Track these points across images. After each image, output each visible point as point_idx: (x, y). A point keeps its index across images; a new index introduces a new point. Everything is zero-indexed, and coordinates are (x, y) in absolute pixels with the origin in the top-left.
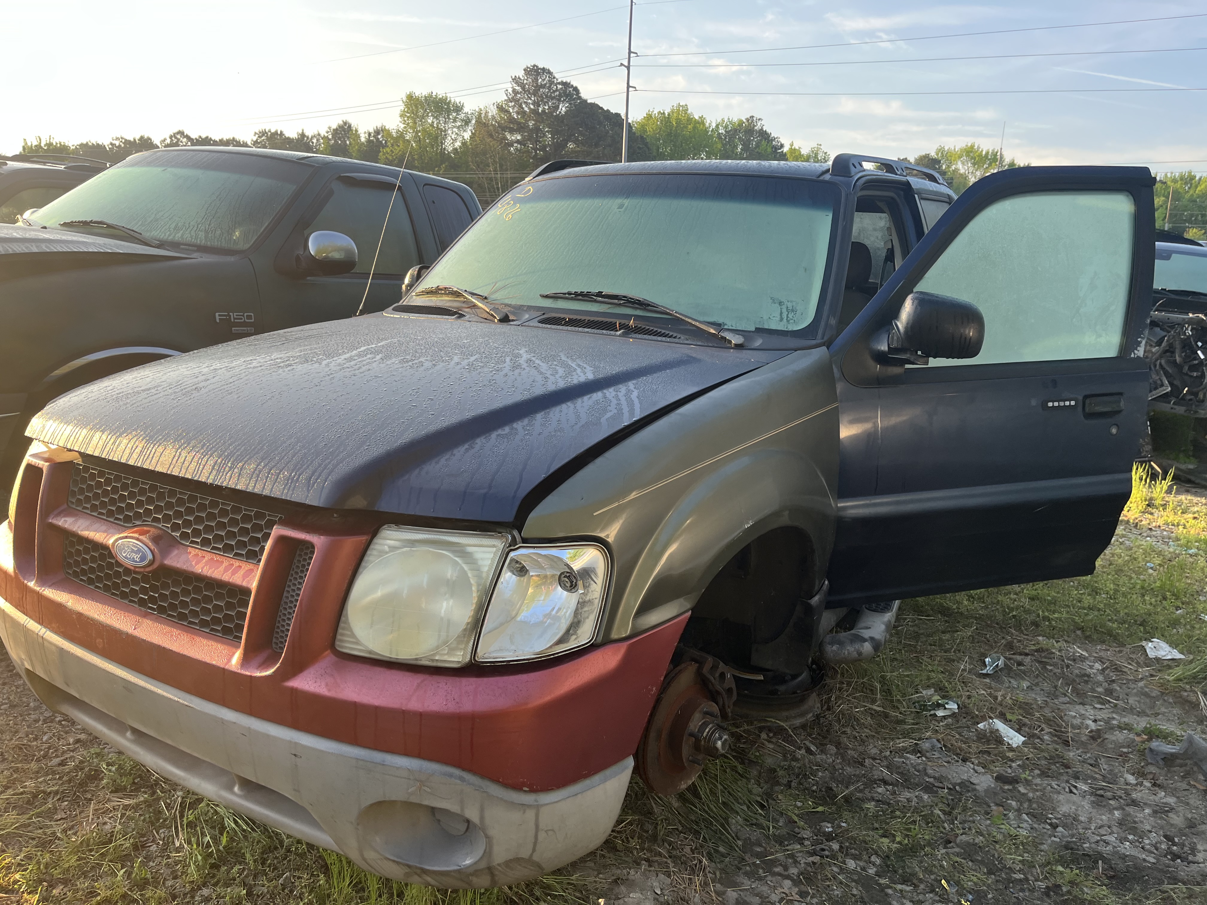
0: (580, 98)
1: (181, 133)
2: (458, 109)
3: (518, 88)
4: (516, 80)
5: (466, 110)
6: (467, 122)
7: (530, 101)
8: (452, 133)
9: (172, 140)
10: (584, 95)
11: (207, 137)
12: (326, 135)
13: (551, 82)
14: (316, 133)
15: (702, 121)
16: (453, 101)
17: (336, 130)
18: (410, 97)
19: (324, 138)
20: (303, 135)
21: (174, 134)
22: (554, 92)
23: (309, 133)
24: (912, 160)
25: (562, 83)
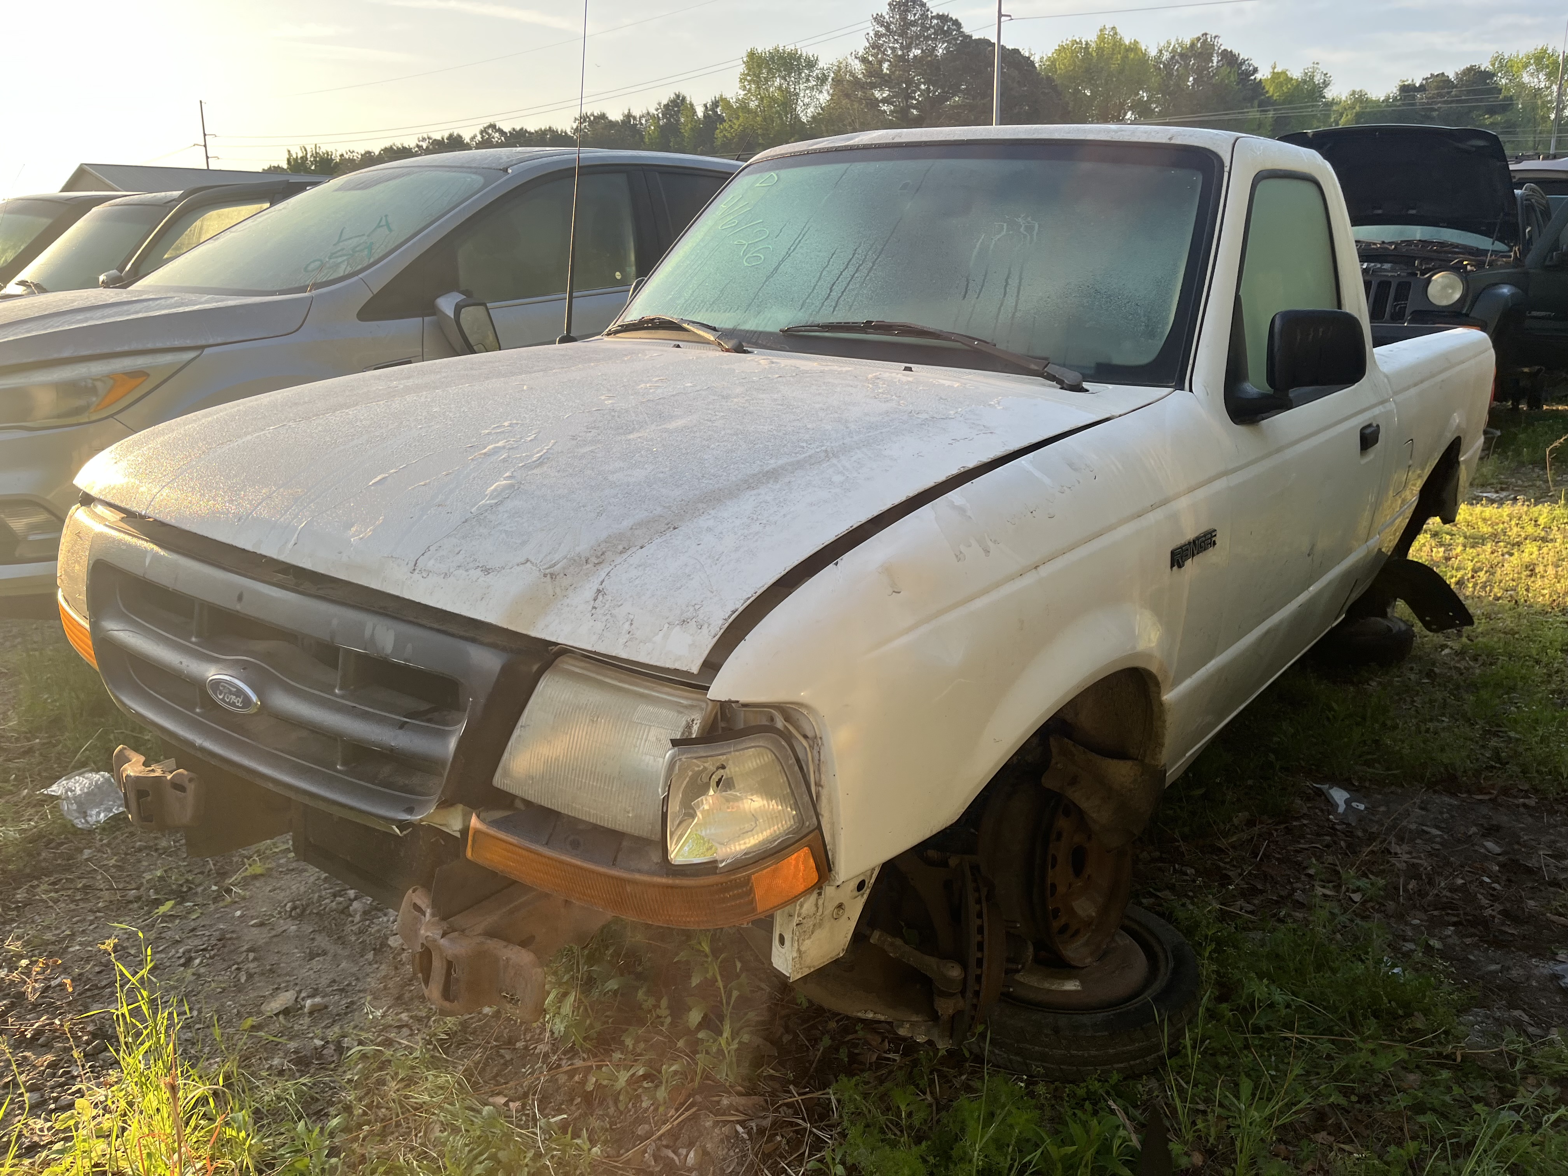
0: (962, 34)
1: (493, 126)
2: (811, 64)
3: (882, 30)
4: (878, 19)
5: (821, 64)
6: (823, 80)
7: (896, 45)
8: (804, 97)
9: (482, 137)
10: (966, 29)
11: (522, 129)
12: (656, 113)
13: (924, 16)
14: (645, 111)
15: (1134, 48)
16: (804, 55)
17: (667, 106)
18: (752, 55)
19: (653, 117)
20: (629, 116)
21: (485, 128)
22: (928, 29)
23: (637, 113)
24: (1452, 76)
25: (938, 17)
